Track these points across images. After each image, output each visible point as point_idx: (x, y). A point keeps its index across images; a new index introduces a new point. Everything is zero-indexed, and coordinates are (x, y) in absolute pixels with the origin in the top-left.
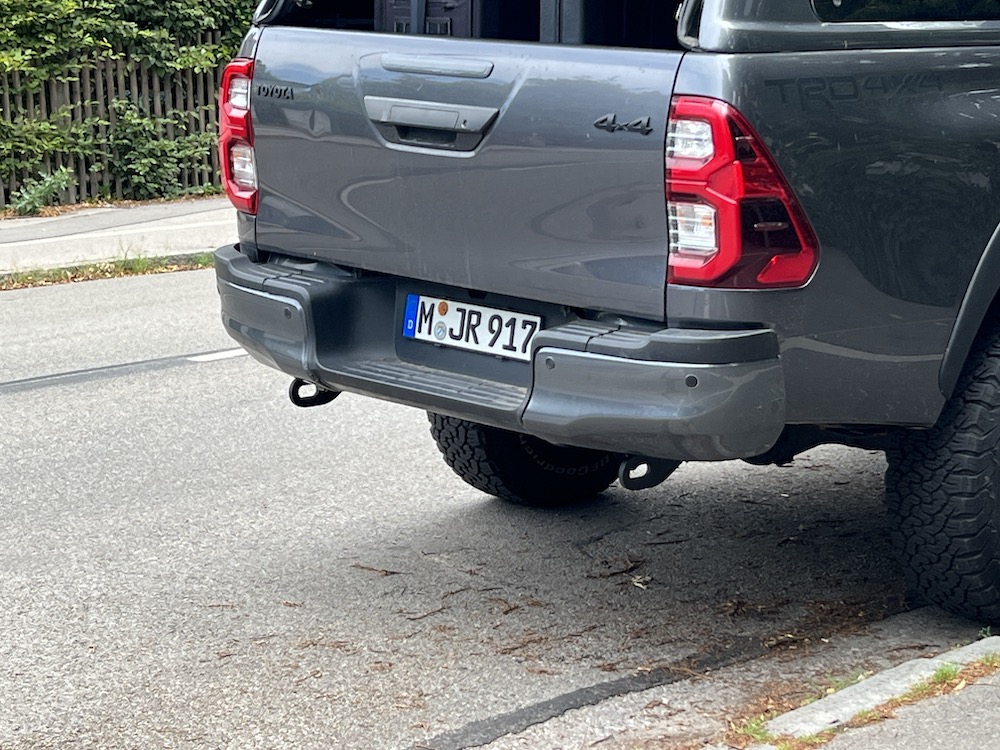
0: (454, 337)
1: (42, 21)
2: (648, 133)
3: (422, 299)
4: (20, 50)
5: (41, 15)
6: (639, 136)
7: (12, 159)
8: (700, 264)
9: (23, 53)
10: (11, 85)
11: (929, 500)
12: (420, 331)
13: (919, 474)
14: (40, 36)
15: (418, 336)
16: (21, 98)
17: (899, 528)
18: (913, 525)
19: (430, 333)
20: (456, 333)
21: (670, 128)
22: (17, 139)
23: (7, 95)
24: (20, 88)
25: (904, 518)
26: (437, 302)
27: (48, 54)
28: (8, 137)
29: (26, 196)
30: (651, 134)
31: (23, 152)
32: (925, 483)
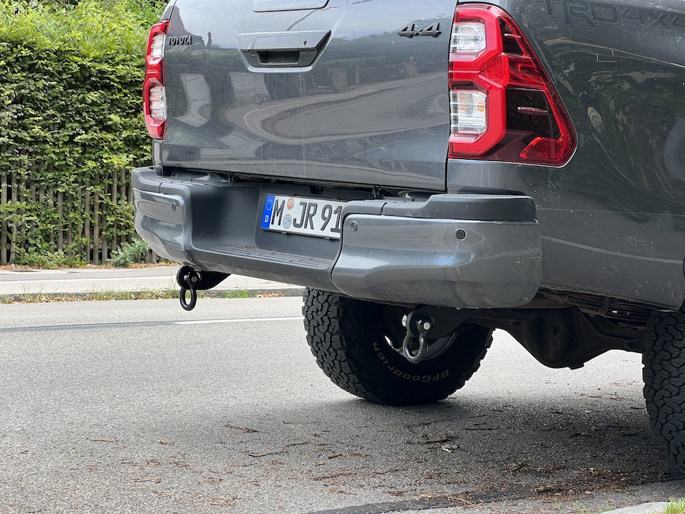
0: (296, 225)
1: (143, 136)
2: (437, 35)
3: (277, 197)
4: (126, 154)
5: (143, 132)
6: (431, 39)
7: (115, 229)
8: (472, 140)
9: (128, 157)
10: (119, 179)
11: (676, 373)
12: (272, 224)
13: (668, 352)
14: (141, 146)
15: (271, 227)
16: (125, 189)
17: (653, 400)
18: (663, 397)
19: (279, 224)
20: (298, 222)
21: (454, 28)
22: (120, 216)
23: (115, 185)
24: (124, 181)
25: (656, 391)
26: (287, 199)
27: (145, 159)
28: (113, 214)
29: (121, 254)
30: (439, 36)
31: (122, 224)
32: (673, 360)
